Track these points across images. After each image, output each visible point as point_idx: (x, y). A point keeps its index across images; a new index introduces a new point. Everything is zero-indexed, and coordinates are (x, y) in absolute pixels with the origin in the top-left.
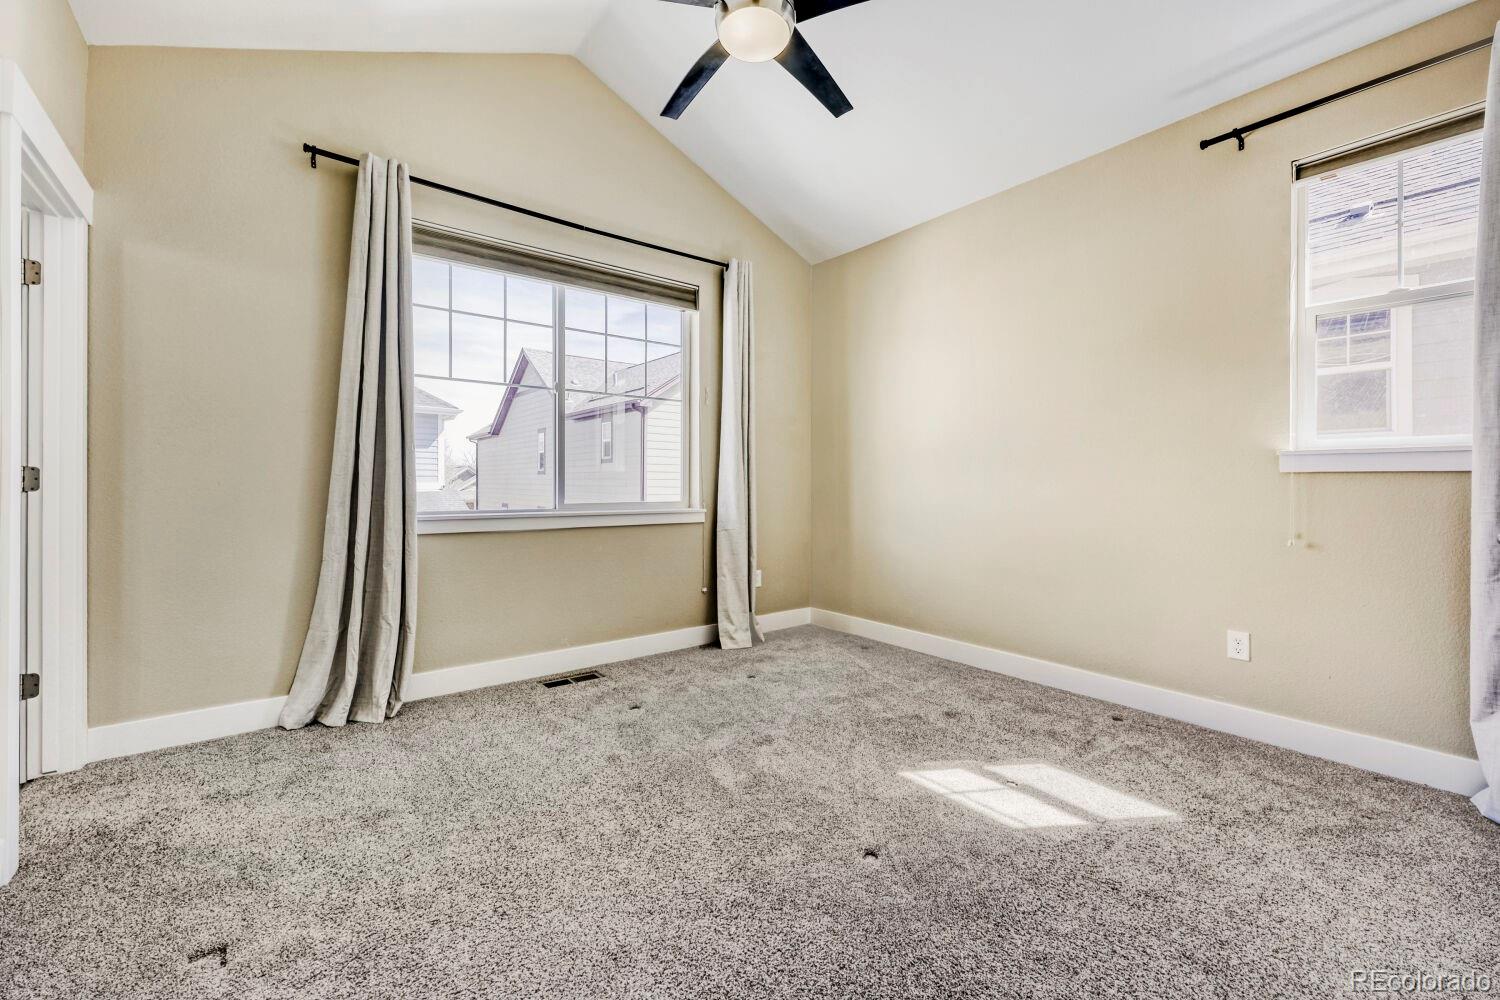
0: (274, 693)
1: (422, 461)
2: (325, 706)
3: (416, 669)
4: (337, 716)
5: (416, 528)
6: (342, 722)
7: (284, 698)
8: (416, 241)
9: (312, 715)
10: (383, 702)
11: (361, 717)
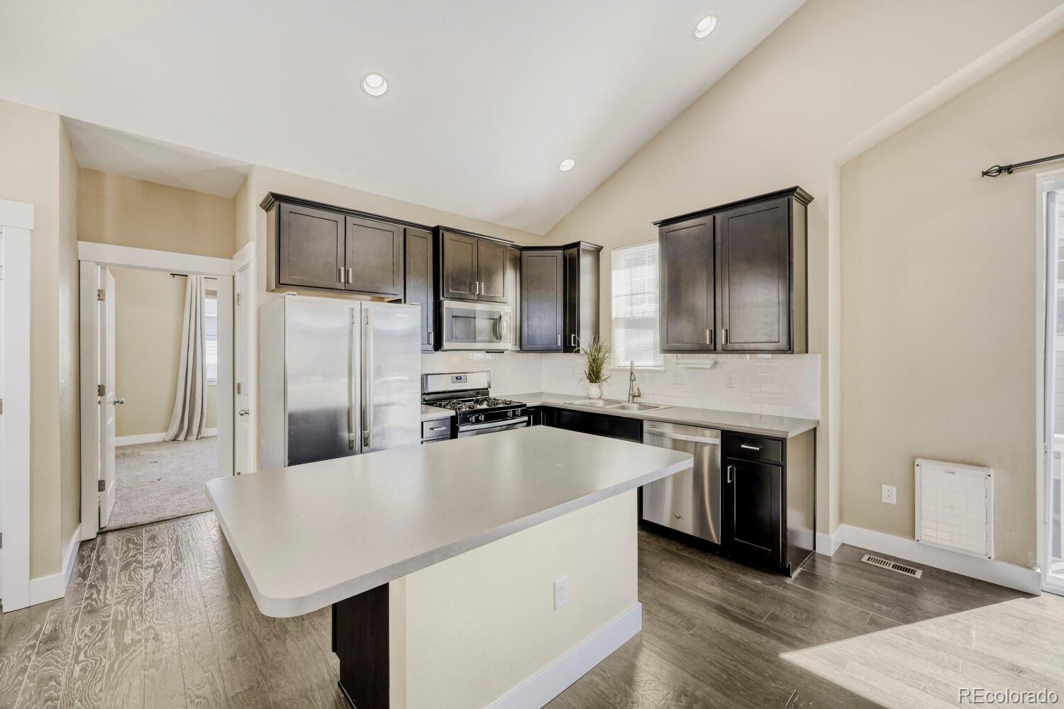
0: (163, 431)
1: (209, 342)
2: (177, 436)
3: (206, 427)
4: (182, 437)
5: (206, 384)
6: (183, 439)
7: (165, 433)
8: (206, 294)
9: (174, 438)
10: (196, 435)
11: (189, 439)
